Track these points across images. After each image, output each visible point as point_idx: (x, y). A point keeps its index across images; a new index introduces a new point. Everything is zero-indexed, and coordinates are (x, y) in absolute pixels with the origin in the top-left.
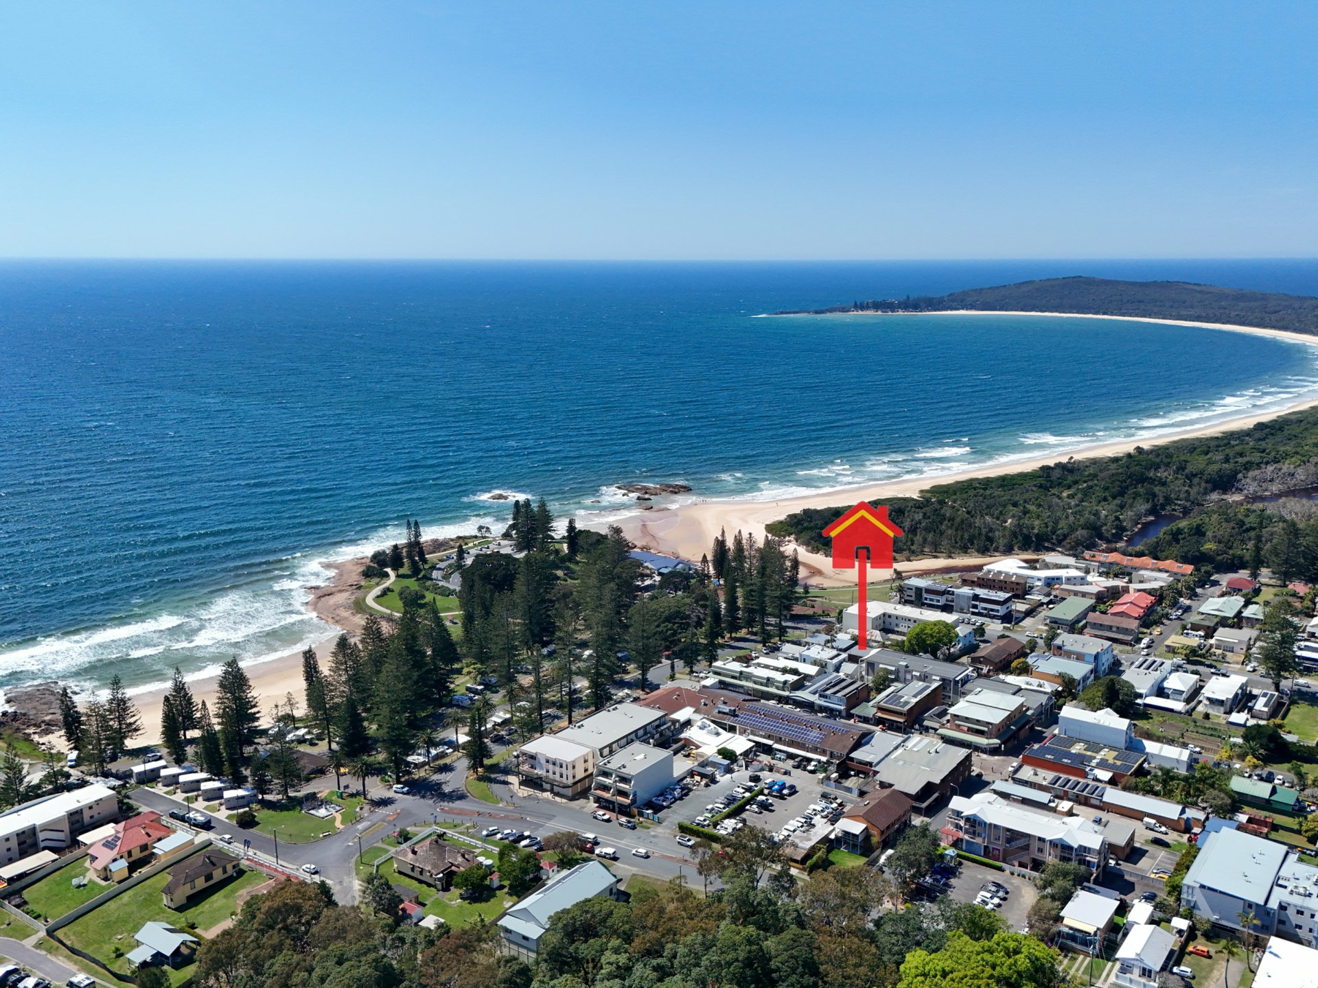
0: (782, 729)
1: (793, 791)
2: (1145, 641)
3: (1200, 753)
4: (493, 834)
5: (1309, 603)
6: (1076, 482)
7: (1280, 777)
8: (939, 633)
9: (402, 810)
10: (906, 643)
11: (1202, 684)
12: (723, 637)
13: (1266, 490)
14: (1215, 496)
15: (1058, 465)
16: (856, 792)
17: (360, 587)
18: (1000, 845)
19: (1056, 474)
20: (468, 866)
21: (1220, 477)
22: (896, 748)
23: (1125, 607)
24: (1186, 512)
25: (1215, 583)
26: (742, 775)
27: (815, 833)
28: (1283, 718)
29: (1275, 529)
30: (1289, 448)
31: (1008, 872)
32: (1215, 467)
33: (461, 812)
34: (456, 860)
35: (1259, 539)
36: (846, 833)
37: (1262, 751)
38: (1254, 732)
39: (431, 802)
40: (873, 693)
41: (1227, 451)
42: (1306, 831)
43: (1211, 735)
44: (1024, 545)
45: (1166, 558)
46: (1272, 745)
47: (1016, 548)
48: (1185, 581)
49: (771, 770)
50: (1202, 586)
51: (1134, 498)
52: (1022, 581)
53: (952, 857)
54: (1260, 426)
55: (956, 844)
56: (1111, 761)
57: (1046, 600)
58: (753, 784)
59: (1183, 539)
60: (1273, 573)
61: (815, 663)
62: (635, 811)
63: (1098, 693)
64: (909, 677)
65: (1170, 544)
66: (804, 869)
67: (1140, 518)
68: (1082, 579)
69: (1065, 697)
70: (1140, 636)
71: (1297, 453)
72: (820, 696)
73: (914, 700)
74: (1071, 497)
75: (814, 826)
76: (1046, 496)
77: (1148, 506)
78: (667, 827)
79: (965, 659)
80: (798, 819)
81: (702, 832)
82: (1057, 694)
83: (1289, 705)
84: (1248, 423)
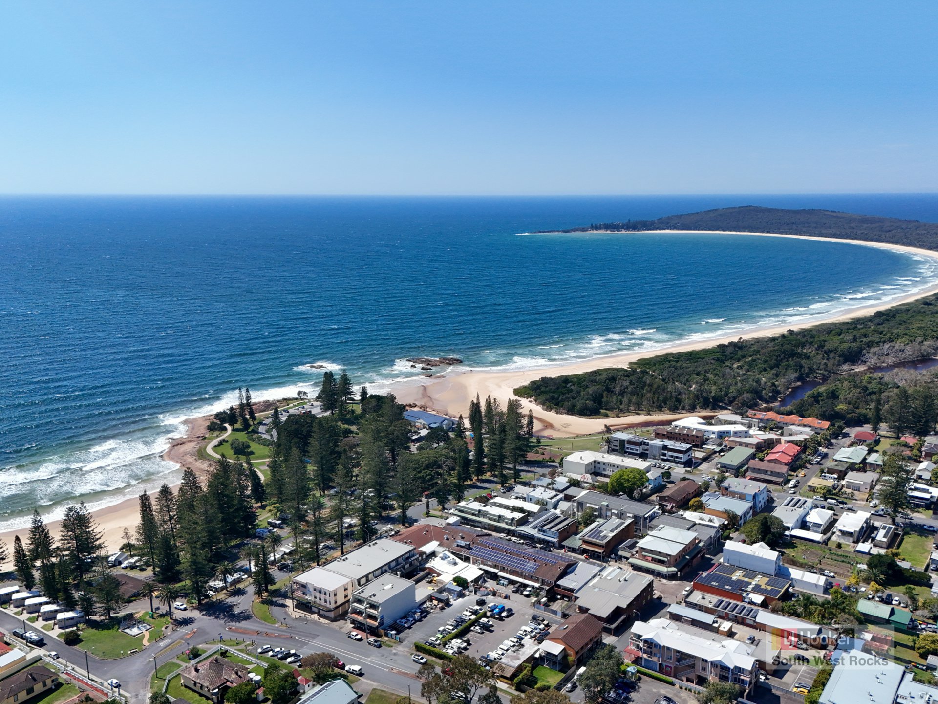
0: (506, 561)
1: (511, 613)
2: (792, 482)
3: (834, 577)
4: (266, 651)
5: (917, 452)
6: (744, 357)
7: (897, 599)
8: (634, 478)
9: (198, 629)
10: (609, 486)
11: (836, 517)
12: (471, 480)
13: (884, 362)
14: (846, 367)
15: (731, 344)
16: (560, 614)
17: (204, 438)
18: (672, 663)
19: (730, 350)
20: (240, 681)
21: (850, 352)
22: (594, 577)
23: (777, 455)
24: (825, 379)
25: (846, 435)
26: (471, 599)
27: (524, 653)
28: (899, 547)
29: (891, 393)
30: (900, 331)
31: (677, 686)
32: (845, 346)
33: (244, 632)
34: (230, 676)
35: (878, 402)
36: (548, 653)
37: (882, 577)
38: (876, 561)
39: (222, 622)
40: (581, 527)
41: (855, 333)
42: (919, 649)
43: (843, 562)
44: (704, 405)
45: (809, 416)
46: (890, 572)
47: (698, 407)
48: (823, 434)
49: (494, 594)
50: (836, 438)
51: (786, 369)
52: (700, 435)
53: (632, 673)
54: (879, 314)
55: (637, 661)
56: (763, 587)
57: (718, 449)
58: (478, 608)
59: (822, 400)
60: (890, 428)
61: (538, 502)
62: (382, 632)
63: (755, 528)
64: (609, 514)
65: (812, 405)
66: (512, 685)
67: (791, 384)
68: (746, 432)
69: (730, 529)
70: (789, 478)
71: (906, 334)
72: (539, 530)
73: (611, 535)
74: (740, 367)
75: (523, 645)
76: (721, 367)
77: (796, 375)
78: (406, 646)
79: (654, 497)
80: (511, 639)
81: (433, 652)
82: (724, 527)
83: (903, 535)
84: (870, 312)
